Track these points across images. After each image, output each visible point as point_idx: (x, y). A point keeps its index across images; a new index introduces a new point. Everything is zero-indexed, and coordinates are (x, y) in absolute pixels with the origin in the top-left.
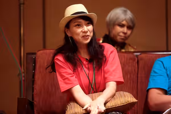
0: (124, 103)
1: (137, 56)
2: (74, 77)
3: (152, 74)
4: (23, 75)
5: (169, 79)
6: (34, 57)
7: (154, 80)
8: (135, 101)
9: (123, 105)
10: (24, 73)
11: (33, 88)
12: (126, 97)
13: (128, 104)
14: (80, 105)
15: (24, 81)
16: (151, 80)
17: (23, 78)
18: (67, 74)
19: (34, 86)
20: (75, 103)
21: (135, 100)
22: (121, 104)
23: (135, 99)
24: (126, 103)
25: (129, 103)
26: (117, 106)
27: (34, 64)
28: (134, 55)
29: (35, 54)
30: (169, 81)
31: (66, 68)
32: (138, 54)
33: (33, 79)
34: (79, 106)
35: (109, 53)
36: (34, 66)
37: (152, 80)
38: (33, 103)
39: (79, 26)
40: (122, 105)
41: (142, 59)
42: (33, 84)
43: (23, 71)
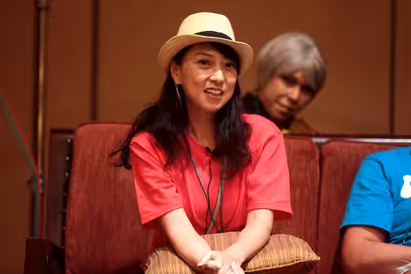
0: (287, 261)
1: (320, 145)
2: (174, 189)
3: (355, 190)
4: (41, 181)
5: (395, 207)
6: (69, 141)
7: (359, 205)
8: (314, 259)
9: (284, 267)
10: (42, 176)
11: (64, 215)
12: (294, 247)
13: (297, 264)
14: (179, 257)
15: (42, 195)
16: (350, 204)
17: (41, 191)
18: (157, 180)
19: (67, 210)
20: (169, 253)
21: (314, 257)
22: (280, 264)
23: (315, 254)
24: (293, 261)
25: (300, 263)
26: (269, 268)
27: (68, 156)
28: (312, 142)
29: (71, 132)
30: (396, 210)
31: (156, 166)
32: (323, 140)
33: (65, 194)
34: (177, 258)
35: (265, 139)
36: (68, 161)
37: (354, 205)
38: (64, 250)
39: (205, 63)
40: (281, 266)
41: (330, 153)
42: (65, 206)
43: (40, 171)
